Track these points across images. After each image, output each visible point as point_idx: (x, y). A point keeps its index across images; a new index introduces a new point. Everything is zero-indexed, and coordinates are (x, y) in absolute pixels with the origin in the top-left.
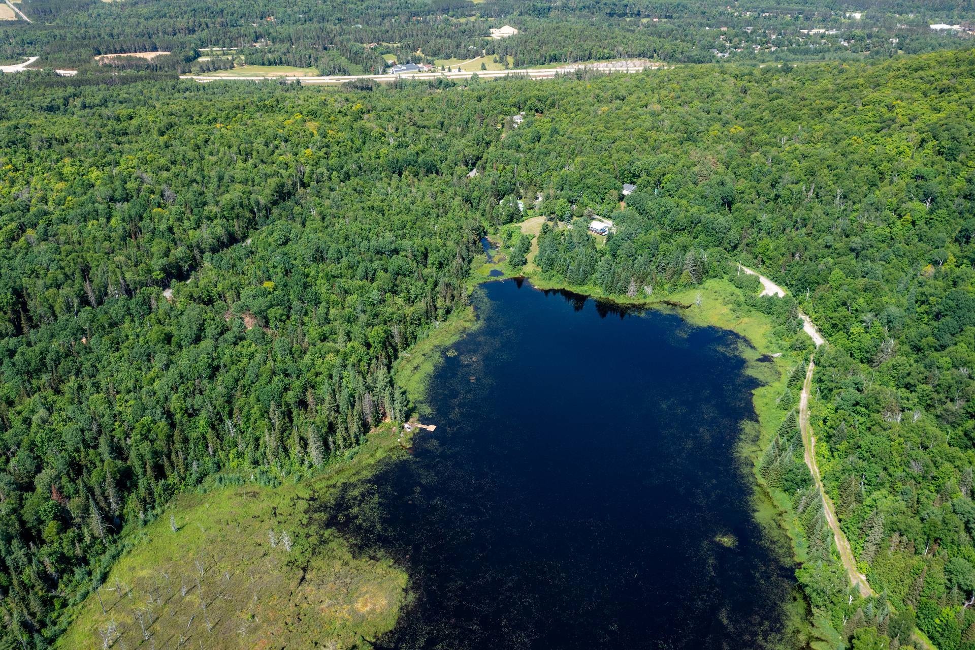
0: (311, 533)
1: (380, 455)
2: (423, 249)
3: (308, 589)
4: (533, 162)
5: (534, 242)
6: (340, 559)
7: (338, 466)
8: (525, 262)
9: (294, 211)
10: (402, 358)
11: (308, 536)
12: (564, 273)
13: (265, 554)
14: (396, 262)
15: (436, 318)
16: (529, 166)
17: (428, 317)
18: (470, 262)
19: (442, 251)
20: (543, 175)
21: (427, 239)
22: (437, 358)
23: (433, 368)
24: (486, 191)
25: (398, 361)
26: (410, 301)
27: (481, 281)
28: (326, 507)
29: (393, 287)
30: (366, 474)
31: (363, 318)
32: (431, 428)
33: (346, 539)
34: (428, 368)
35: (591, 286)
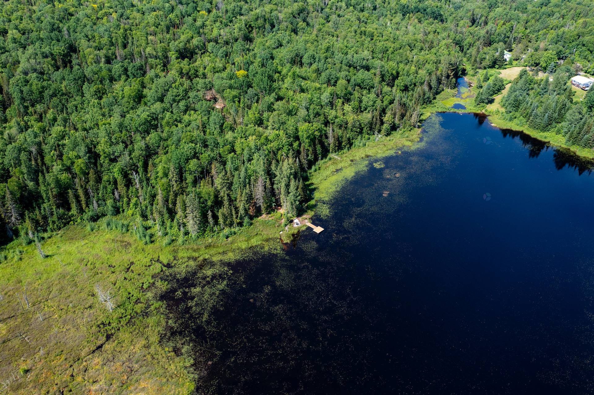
0: (142, 300)
1: (254, 242)
2: (394, 72)
3: (97, 360)
4: (533, 21)
5: (508, 87)
6: (147, 338)
7: (210, 241)
8: (491, 101)
9: (298, 25)
10: (330, 159)
11: (138, 301)
12: (527, 116)
13: (90, 307)
14: (362, 75)
15: (379, 131)
16: (529, 24)
17: (371, 129)
18: (437, 93)
19: (412, 77)
20: (540, 33)
21: (401, 66)
22: (363, 167)
23: (353, 174)
24: (478, 39)
25: (324, 160)
26: (359, 110)
27: (440, 110)
28: (175, 277)
29: (346, 95)
30: (231, 257)
31: (302, 113)
32: (318, 230)
33: (168, 318)
34: (349, 173)
35: (554, 134)
